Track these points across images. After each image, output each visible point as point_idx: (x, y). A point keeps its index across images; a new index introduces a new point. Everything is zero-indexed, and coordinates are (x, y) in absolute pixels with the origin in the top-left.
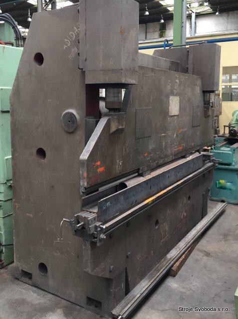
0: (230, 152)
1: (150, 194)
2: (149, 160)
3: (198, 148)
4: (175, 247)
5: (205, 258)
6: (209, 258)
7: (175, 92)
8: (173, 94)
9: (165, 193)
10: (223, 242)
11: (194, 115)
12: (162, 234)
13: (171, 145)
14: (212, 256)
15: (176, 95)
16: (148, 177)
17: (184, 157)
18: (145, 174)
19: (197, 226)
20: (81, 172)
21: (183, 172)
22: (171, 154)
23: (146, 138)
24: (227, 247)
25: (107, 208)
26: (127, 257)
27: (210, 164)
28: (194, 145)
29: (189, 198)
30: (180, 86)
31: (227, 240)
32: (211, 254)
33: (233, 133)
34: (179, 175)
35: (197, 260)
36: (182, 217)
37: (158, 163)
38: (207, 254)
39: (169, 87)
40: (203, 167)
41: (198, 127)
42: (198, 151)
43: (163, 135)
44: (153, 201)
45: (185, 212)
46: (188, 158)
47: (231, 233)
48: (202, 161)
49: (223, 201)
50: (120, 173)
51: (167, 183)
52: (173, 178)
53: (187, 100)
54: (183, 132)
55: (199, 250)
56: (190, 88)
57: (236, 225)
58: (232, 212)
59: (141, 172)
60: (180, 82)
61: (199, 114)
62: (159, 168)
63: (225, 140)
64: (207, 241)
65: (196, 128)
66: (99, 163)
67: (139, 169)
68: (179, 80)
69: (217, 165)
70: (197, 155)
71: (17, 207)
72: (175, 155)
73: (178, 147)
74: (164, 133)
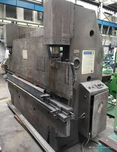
7: (25, 48)
8: (24, 49)
11: (38, 62)
13: (25, 72)
15: (25, 49)
23: (16, 64)
24: (15, 141)
28: (39, 82)
30: (27, 45)
32: (16, 132)
39: (22, 46)
41: (43, 72)
53: (32, 52)
54: (30, 69)
56: (34, 45)
60: (27, 43)
68: (27, 42)
73: (28, 76)
74: (22, 65)
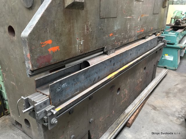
0: (175, 36)
1: (113, 70)
2: (114, 40)
3: (155, 32)
4: (132, 103)
5: (153, 111)
6: (156, 111)
9: (127, 68)
10: (166, 98)
11: (155, 4)
12: (123, 97)
13: (135, 27)
14: (158, 110)
16: (112, 55)
17: (144, 38)
18: (110, 52)
19: (148, 86)
20: (24, 52)
21: (143, 50)
22: (135, 36)
23: (111, 19)
24: (169, 102)
25: (62, 90)
26: (90, 123)
27: (161, 44)
28: (153, 29)
29: (145, 68)
31: (169, 97)
32: (157, 108)
33: (178, 23)
34: (139, 52)
35: (147, 113)
36: (139, 82)
37: (122, 43)
38: (155, 108)
40: (157, 45)
41: (157, 15)
42: (155, 34)
43: (129, 17)
44: (116, 76)
45: (141, 78)
46: (147, 39)
47: (171, 91)
48: (157, 41)
49: (165, 68)
50: (81, 52)
51: (129, 59)
52: (134, 55)
54: (145, 17)
55: (149, 105)
57: (174, 85)
58: (171, 75)
59: (105, 51)
61: (159, 4)
62: (123, 47)
63: (171, 28)
64: (155, 97)
65: (156, 15)
66: (50, 42)
67: (103, 48)
69: (166, 44)
70: (154, 37)
71: (5, 76)
72: (138, 36)
73: (140, 30)
74: (130, 16)
